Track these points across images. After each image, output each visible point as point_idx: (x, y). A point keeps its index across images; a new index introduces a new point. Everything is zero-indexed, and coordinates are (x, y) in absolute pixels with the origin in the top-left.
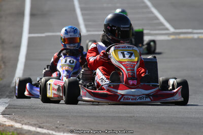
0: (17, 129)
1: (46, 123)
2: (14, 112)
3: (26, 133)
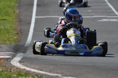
2: (26, 61)
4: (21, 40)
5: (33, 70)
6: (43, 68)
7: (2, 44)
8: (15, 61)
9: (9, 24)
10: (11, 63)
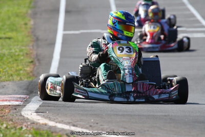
0: (50, 127)
1: (80, 121)
2: (48, 110)
3: (60, 131)
4: (38, 73)
6: (78, 121)
7: (7, 81)
9: (18, 45)
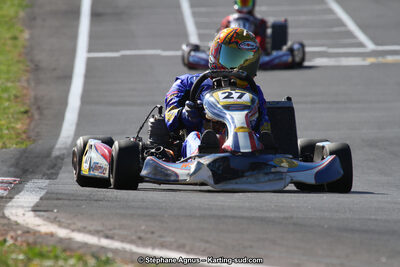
0: (61, 240)
1: (120, 229)
2: (56, 206)
4: (38, 135)
5: (79, 237)
6: (115, 228)
8: (18, 207)
10: (7, 212)
